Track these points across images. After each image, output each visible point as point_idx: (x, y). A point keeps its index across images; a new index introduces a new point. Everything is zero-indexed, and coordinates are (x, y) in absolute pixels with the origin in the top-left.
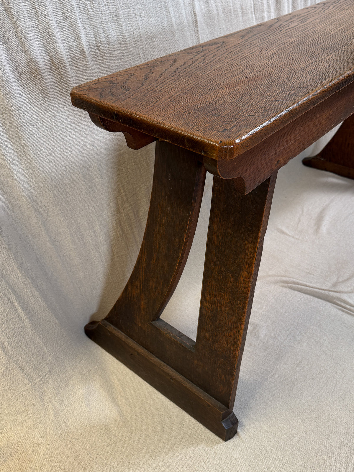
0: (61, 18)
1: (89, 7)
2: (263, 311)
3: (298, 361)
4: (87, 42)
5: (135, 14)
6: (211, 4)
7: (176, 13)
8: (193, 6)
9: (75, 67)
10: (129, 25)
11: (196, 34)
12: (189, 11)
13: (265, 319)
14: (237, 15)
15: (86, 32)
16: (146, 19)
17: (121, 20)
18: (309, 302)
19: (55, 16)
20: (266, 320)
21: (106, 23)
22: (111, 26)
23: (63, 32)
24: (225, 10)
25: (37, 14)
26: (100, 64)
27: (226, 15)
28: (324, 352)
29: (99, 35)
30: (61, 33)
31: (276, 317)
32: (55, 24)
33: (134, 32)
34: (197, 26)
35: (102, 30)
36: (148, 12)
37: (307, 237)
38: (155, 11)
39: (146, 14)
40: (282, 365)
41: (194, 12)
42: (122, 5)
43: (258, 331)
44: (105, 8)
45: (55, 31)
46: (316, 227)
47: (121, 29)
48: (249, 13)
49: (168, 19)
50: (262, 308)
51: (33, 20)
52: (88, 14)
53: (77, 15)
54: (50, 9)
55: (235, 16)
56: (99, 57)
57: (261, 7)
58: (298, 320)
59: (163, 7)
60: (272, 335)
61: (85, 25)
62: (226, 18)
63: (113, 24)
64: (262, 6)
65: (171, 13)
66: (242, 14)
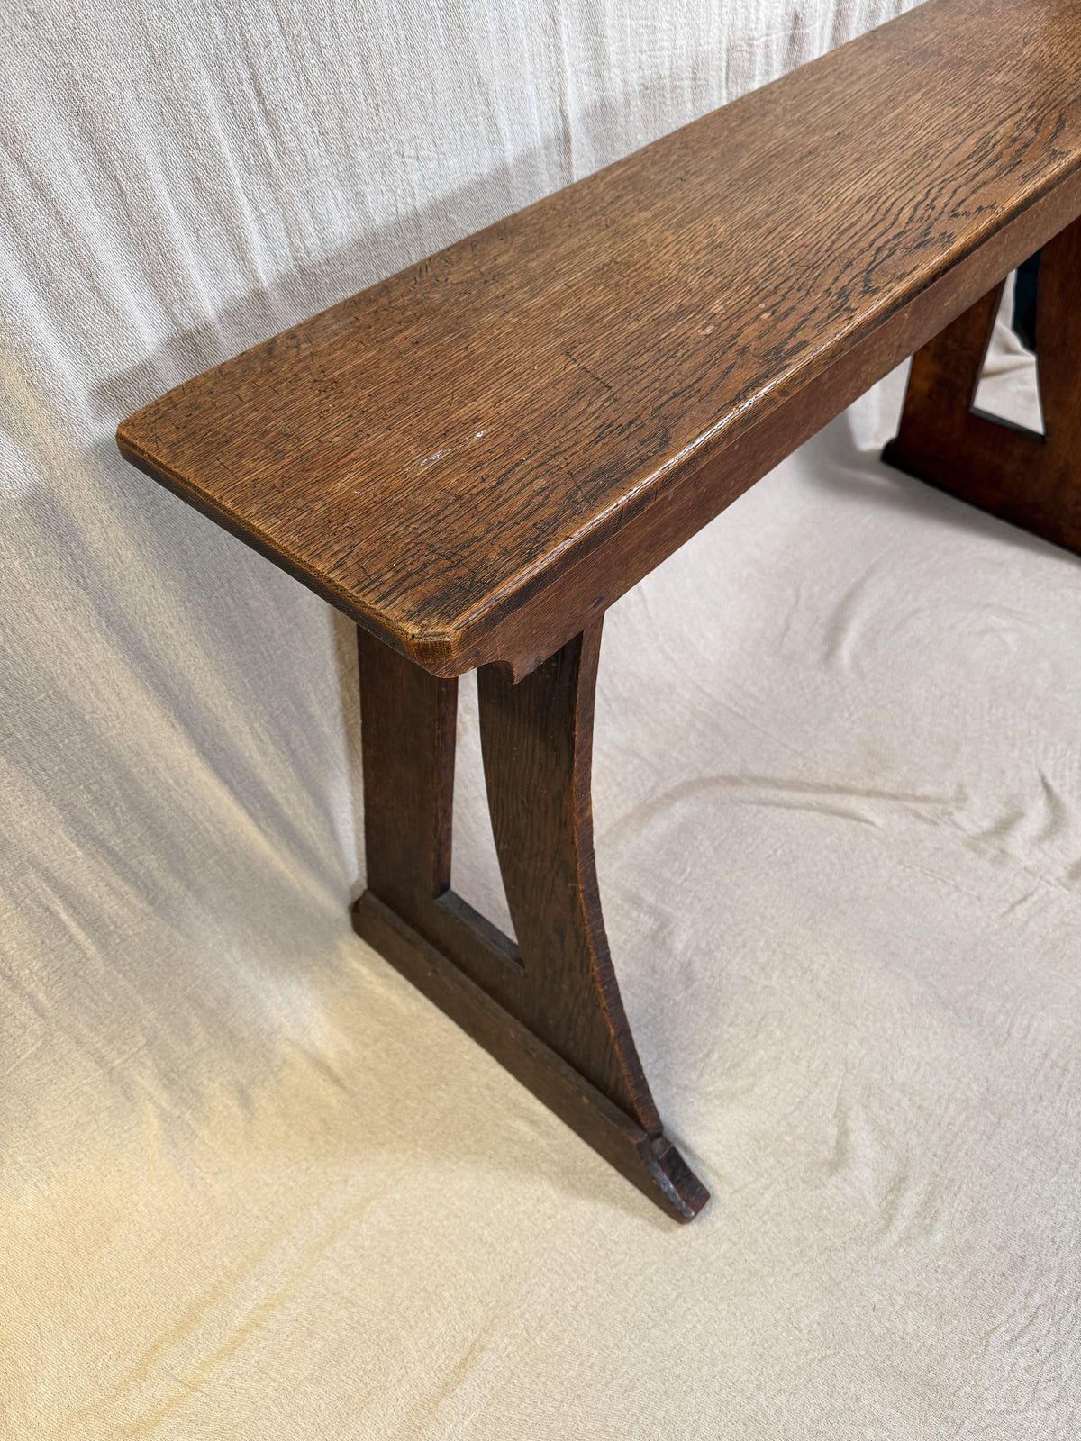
0: (190, 193)
1: (271, 155)
2: (685, 880)
3: (759, 1016)
4: (268, 253)
5: (403, 156)
6: (610, 79)
7: (515, 127)
8: (561, 95)
9: (235, 323)
10: (384, 189)
11: (565, 174)
12: (550, 112)
13: (688, 901)
14: (680, 100)
15: (263, 226)
16: (433, 164)
17: (362, 177)
18: (793, 861)
19: (174, 191)
20: (691, 904)
21: (320, 195)
22: (335, 199)
23: (196, 232)
24: (647, 89)
25: (121, 194)
26: (302, 305)
27: (650, 103)
28: (819, 996)
29: (300, 230)
30: (193, 237)
31: (715, 897)
32: (174, 217)
33: (399, 205)
34: (568, 152)
35: (308, 215)
36: (438, 142)
37: (802, 676)
38: (458, 136)
39: (432, 148)
40: (725, 1027)
41: (562, 111)
42: (364, 134)
43: (671, 933)
44: (316, 151)
45: (176, 237)
46: (826, 648)
47: (362, 203)
48: (713, 89)
49: (493, 150)
50: (684, 871)
51: (109, 209)
52: (269, 175)
53: (238, 182)
54: (156, 176)
55: (675, 102)
56: (302, 288)
57: (746, 65)
58: (765, 908)
59: (480, 118)
60: (703, 944)
61: (260, 206)
62: (648, 112)
63: (338, 192)
64: (751, 61)
65: (502, 133)
66: (694, 94)
